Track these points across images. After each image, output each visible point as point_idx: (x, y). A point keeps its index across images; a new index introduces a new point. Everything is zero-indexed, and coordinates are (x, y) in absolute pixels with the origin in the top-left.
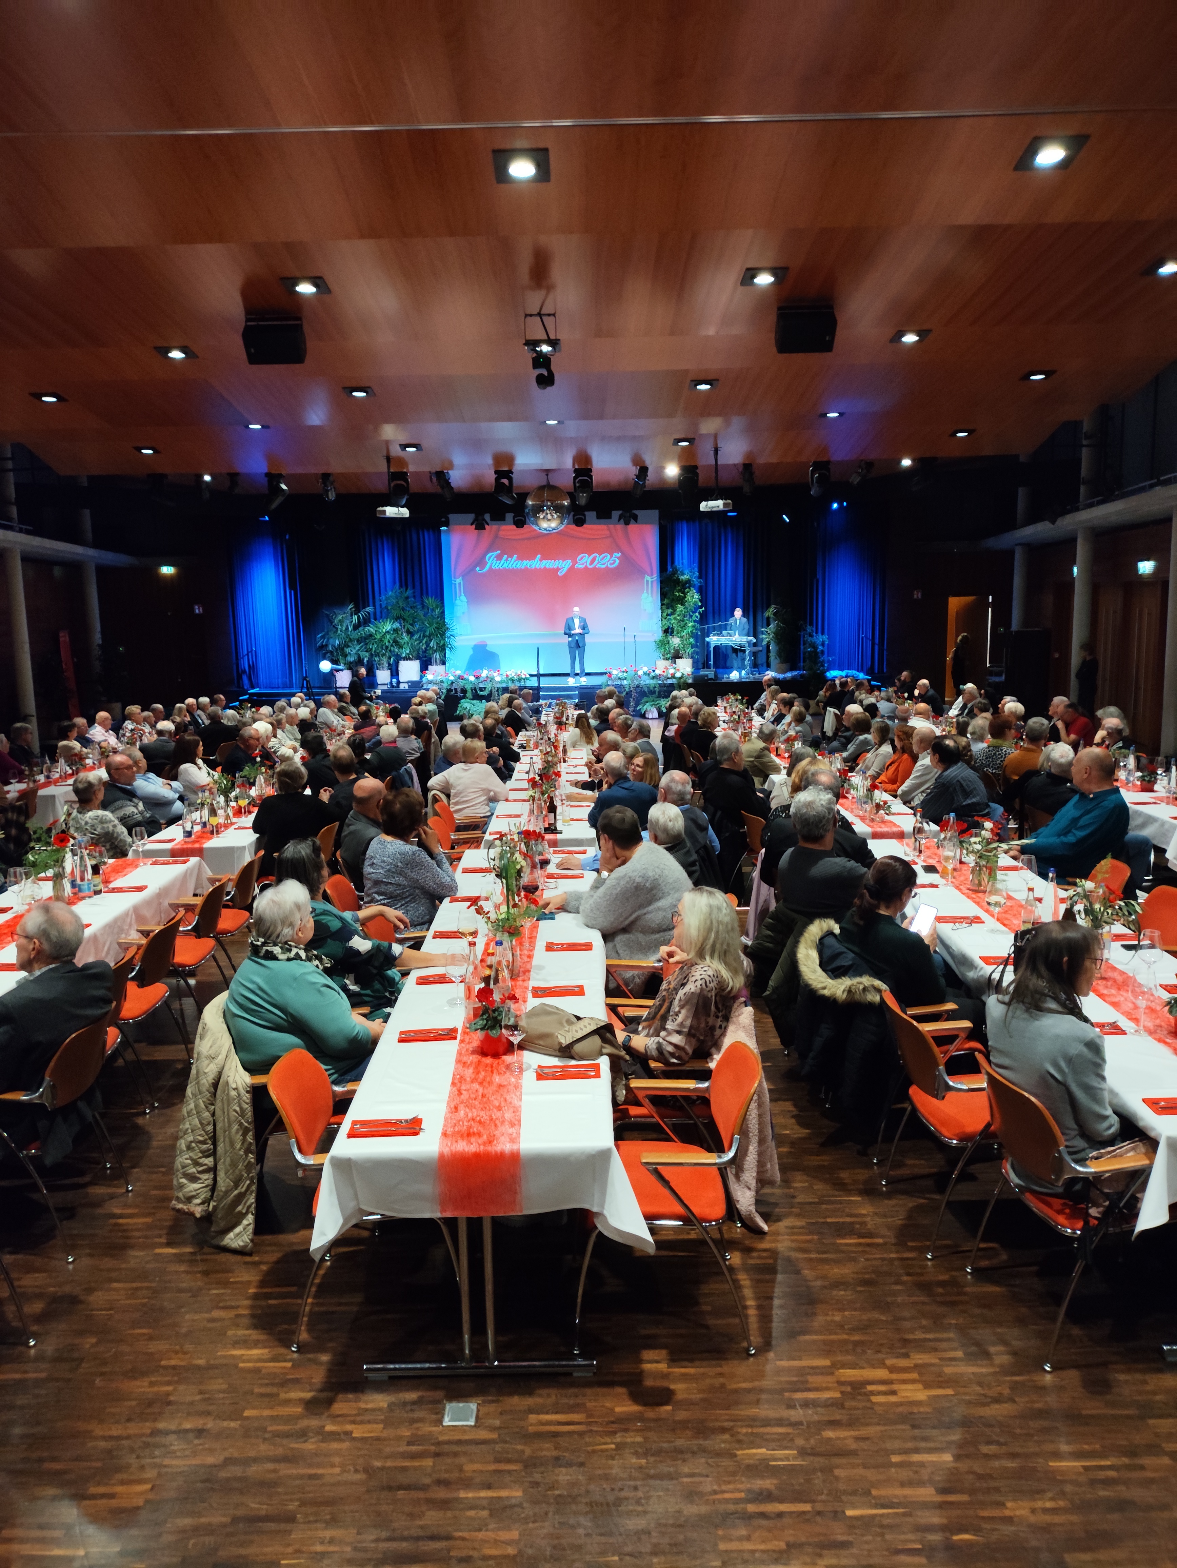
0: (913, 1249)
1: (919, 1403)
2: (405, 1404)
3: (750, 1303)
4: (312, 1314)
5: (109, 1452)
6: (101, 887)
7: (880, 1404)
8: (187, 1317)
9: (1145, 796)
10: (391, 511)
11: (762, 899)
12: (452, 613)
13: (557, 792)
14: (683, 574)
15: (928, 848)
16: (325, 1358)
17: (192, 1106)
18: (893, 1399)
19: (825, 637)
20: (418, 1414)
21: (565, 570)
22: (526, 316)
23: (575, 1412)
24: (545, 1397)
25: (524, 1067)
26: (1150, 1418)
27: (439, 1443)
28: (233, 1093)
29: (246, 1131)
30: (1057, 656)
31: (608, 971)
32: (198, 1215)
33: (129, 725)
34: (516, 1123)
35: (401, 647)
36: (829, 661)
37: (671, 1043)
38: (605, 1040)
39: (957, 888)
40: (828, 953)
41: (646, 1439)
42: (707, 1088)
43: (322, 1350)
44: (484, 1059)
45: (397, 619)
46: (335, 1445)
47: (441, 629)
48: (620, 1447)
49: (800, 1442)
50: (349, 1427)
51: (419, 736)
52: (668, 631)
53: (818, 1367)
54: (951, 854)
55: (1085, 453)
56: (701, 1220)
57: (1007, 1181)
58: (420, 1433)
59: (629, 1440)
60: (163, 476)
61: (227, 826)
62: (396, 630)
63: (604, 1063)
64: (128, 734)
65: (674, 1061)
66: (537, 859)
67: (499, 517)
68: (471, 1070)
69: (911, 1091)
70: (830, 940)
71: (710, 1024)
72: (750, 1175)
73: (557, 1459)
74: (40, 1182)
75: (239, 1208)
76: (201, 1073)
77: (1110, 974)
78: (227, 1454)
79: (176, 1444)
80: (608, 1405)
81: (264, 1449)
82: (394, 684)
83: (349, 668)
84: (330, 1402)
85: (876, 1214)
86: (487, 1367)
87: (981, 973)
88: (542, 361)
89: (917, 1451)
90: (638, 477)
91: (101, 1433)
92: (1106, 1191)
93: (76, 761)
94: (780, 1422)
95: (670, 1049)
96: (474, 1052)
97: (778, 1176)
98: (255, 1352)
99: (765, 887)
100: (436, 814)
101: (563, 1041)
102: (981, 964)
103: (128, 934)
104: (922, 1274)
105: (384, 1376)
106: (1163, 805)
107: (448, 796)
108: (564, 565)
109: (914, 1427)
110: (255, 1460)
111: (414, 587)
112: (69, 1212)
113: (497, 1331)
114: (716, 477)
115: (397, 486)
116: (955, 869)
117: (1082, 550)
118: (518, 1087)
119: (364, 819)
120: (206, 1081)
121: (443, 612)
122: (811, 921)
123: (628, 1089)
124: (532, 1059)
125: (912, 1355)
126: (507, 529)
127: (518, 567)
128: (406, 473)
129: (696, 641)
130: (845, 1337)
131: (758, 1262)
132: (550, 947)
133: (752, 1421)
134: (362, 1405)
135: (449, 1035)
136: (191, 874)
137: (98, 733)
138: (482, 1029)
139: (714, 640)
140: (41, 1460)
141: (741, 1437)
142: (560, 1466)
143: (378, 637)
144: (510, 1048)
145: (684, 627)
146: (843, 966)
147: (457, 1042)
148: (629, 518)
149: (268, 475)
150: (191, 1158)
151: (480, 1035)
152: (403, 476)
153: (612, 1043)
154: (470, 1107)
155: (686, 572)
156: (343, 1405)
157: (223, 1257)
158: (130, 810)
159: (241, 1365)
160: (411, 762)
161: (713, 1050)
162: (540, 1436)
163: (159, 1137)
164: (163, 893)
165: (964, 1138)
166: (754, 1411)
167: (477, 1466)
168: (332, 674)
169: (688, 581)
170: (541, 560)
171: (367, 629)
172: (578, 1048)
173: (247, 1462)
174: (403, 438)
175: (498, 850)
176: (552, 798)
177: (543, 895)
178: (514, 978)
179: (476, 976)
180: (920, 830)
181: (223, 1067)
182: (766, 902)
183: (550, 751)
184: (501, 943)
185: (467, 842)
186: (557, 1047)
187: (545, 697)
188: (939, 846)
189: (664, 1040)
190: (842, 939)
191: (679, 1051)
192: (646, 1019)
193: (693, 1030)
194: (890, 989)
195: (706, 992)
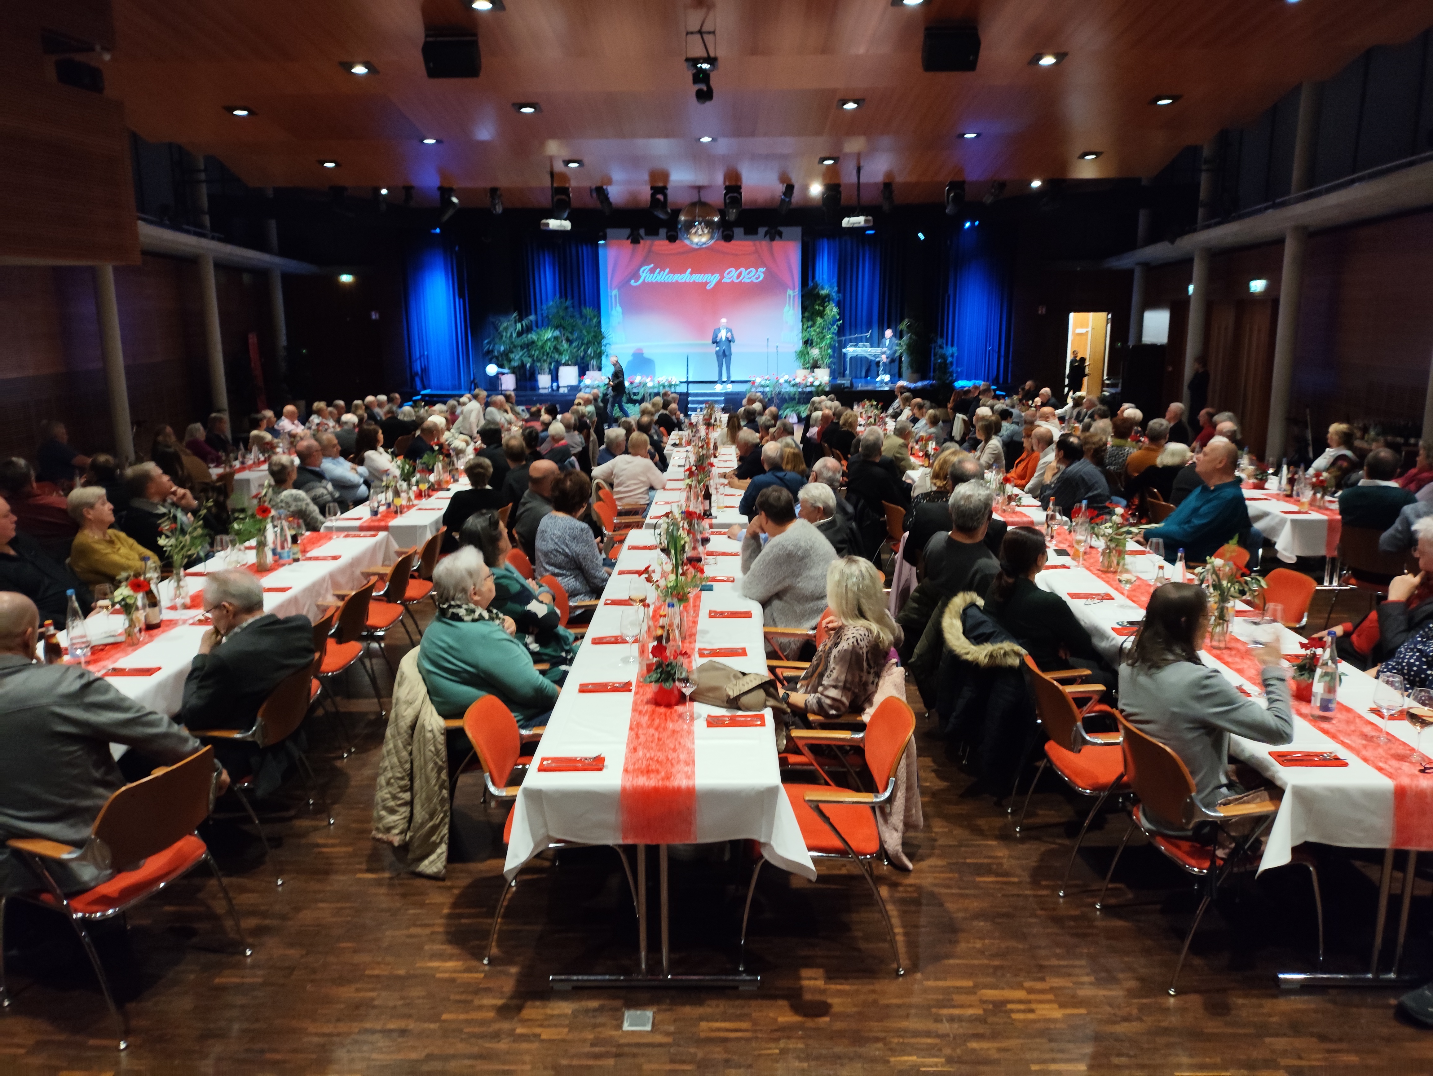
0: (1047, 887)
1: (1055, 1021)
2: (587, 1011)
3: (898, 930)
4: (500, 931)
5: (323, 1046)
6: (299, 556)
7: (1020, 1021)
8: (388, 933)
9: (1257, 493)
10: (554, 224)
11: (903, 578)
12: (608, 323)
13: (711, 482)
14: (823, 289)
15: (1059, 534)
16: (514, 970)
17: (391, 746)
18: (1031, 1016)
19: (955, 349)
20: (599, 1020)
21: (713, 284)
22: (688, 33)
23: (741, 1021)
24: (712, 1007)
25: (695, 716)
26: (1266, 1036)
27: (619, 1046)
28: (429, 735)
29: (440, 770)
30: (1170, 369)
31: (765, 637)
32: (396, 844)
33: (315, 419)
34: (690, 762)
35: (561, 354)
36: (957, 372)
37: (828, 697)
38: (768, 694)
39: (1088, 569)
40: (970, 622)
41: (807, 1045)
42: (862, 738)
43: (511, 963)
44: (658, 709)
45: (557, 327)
46: (525, 1046)
47: (598, 337)
48: (783, 1052)
49: (947, 1051)
50: (538, 1030)
51: (580, 432)
52: (808, 343)
53: (961, 988)
54: (1083, 538)
55: (1204, 177)
56: (857, 854)
57: (1137, 827)
58: (602, 1036)
59: (791, 1046)
60: (344, 189)
61: (409, 507)
62: (556, 338)
63: (768, 714)
64: (314, 427)
65: (834, 712)
66: (699, 537)
67: (653, 232)
68: (646, 718)
69: (1046, 747)
70: (973, 611)
71: (863, 679)
72: (897, 818)
73: (727, 1061)
74: (252, 813)
75: (434, 838)
76: (400, 716)
77: (1233, 645)
78: (427, 1051)
79: (382, 1042)
80: (772, 1015)
81: (461, 1047)
82: (555, 388)
83: (513, 372)
84: (519, 1009)
85: (1010, 856)
86: (660, 980)
87: (1113, 643)
88: (702, 77)
89: (1054, 1061)
90: (785, 194)
91: (314, 1030)
92: (1233, 834)
93: (268, 448)
94: (928, 1034)
95: (828, 702)
96: (648, 703)
97: (921, 822)
98: (450, 964)
99: (907, 565)
100: (599, 499)
101: (731, 693)
102: (1113, 634)
103: (324, 597)
104: (1055, 909)
105: (567, 987)
106: (1274, 501)
107: (612, 485)
108: (712, 279)
109: (1051, 1041)
110: (454, 1057)
111: (573, 298)
112: (277, 842)
113: (672, 949)
114: (858, 195)
115: (559, 200)
116: (1085, 553)
117: (1198, 269)
118: (690, 733)
119: (537, 497)
120: (405, 723)
121: (599, 322)
122: (955, 594)
123: (789, 738)
124: (702, 710)
125: (1048, 979)
126: (661, 244)
127: (670, 280)
128: (568, 189)
129: (834, 352)
130: (986, 962)
131: (904, 895)
132: (714, 614)
133: (903, 1033)
134: (549, 1011)
135: (625, 687)
136: (380, 547)
137: (286, 424)
138: (657, 681)
139: (851, 351)
140: (262, 1051)
141: (893, 1046)
142: (730, 1067)
143: (540, 343)
144: (682, 699)
145: (823, 338)
146: (985, 634)
147: (632, 694)
148: (774, 235)
149: (440, 188)
150: (390, 793)
151: (654, 687)
152: (565, 191)
153: (775, 696)
154: (649, 749)
155: (826, 287)
156: (532, 1011)
157: (418, 882)
158: (320, 491)
159: (438, 975)
160: (574, 455)
161: (866, 705)
162: (710, 1040)
163: (357, 777)
164: (355, 563)
165: (1097, 788)
166: (905, 1024)
167: (654, 1066)
168: (497, 377)
169: (828, 296)
170: (691, 274)
171: (529, 336)
172: (744, 700)
173: (446, 1058)
174: (566, 154)
175: (665, 526)
176: (707, 487)
177: (706, 568)
178: (683, 639)
179: (649, 636)
180: (1053, 518)
181: (419, 712)
182: (908, 582)
183: (702, 447)
184: (673, 606)
185: (629, 526)
186: (726, 699)
187: (694, 402)
188: (1070, 532)
189: (822, 694)
190: (985, 611)
191: (836, 704)
192: (805, 678)
193: (848, 685)
194: (1030, 654)
195: (858, 649)
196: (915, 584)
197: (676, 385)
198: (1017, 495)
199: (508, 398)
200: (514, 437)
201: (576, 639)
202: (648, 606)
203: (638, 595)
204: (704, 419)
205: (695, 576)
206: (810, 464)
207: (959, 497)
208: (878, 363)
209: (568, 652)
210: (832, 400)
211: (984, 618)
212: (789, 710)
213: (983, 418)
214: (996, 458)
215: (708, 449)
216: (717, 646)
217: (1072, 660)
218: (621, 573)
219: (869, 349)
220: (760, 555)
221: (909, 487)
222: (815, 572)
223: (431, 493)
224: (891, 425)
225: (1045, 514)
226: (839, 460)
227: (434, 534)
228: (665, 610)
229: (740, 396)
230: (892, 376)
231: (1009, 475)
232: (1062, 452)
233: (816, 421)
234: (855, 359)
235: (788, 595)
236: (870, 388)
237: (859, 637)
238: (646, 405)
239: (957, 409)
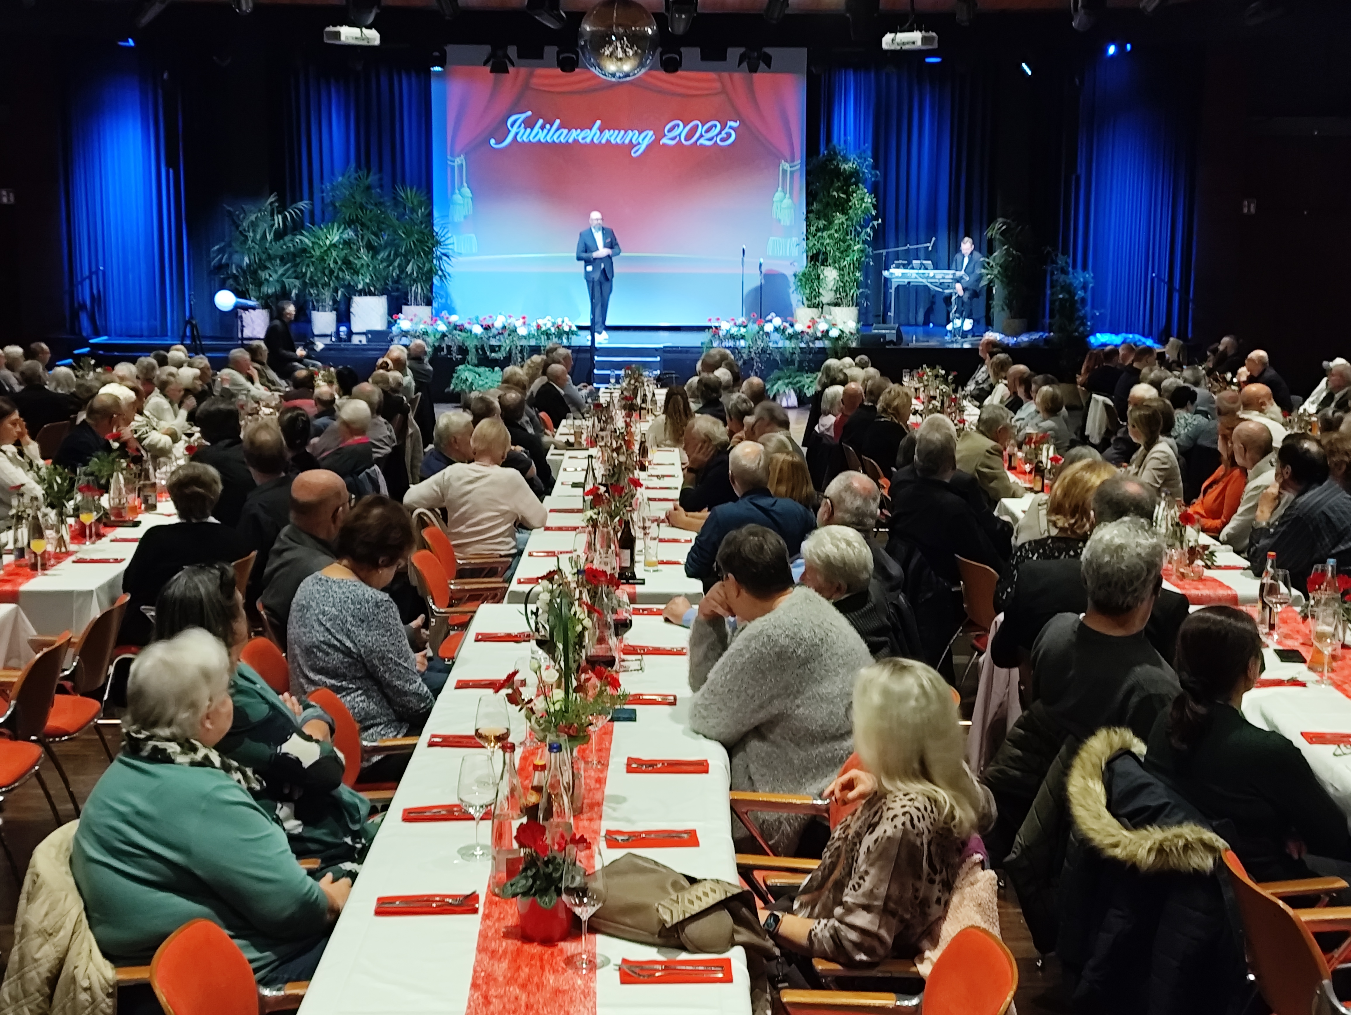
10: (348, 34)
11: (995, 700)
12: (445, 216)
13: (635, 516)
14: (846, 160)
15: (1284, 621)
19: (1089, 276)
21: (643, 147)
25: (598, 961)
28: (84, 997)
31: (732, 809)
35: (356, 272)
36: (1094, 316)
37: (852, 927)
38: (738, 920)
39: (1338, 687)
40: (1120, 786)
42: (917, 1008)
44: (526, 947)
45: (349, 223)
47: (426, 243)
51: (389, 418)
52: (817, 258)
54: (1330, 629)
61: (59, 557)
62: (347, 243)
63: (738, 958)
65: (863, 957)
66: (610, 618)
67: (533, 52)
68: (504, 965)
70: (1122, 765)
71: (921, 894)
76: (28, 958)
82: (343, 335)
83: (265, 306)
95: (853, 936)
96: (507, 935)
99: (1001, 676)
100: (423, 544)
101: (667, 917)
107: (444, 519)
108: (640, 140)
111: (380, 170)
116: (1334, 657)
118: (588, 994)
119: (309, 541)
120: (37, 974)
121: (431, 214)
122: (1091, 732)
123: (777, 1006)
124: (611, 949)
126: (546, 74)
127: (562, 140)
129: (866, 276)
132: (637, 766)
135: (466, 905)
138: (524, 894)
139: (897, 274)
143: (318, 253)
144: (574, 928)
145: (846, 250)
146: (1147, 808)
147: (477, 918)
148: (756, 61)
151: (520, 905)
153: (750, 924)
155: (852, 157)
160: (378, 461)
161: (925, 943)
168: (234, 314)
169: (855, 173)
170: (601, 130)
171: (298, 238)
172: (692, 930)
175: (545, 597)
176: (627, 524)
177: (622, 678)
178: (578, 812)
179: (512, 807)
180: (1273, 590)
181: (68, 950)
182: (1003, 708)
183: (617, 450)
184: (559, 749)
185: (479, 597)
186: (657, 929)
187: (604, 365)
188: (1305, 618)
189: (841, 922)
190: (1147, 764)
191: (868, 941)
192: (807, 889)
193: (892, 905)
194: (1233, 848)
195: (912, 837)
196: (1016, 713)
197: (569, 333)
198: (1206, 547)
199: (254, 352)
200: (266, 427)
201: (374, 811)
202: (512, 748)
203: (492, 728)
204: (623, 398)
205: (601, 692)
206: (821, 484)
207: (1100, 548)
208: (948, 299)
209: (356, 836)
210: (862, 366)
211: (1146, 777)
212: (777, 952)
213: (1140, 403)
214: (1167, 478)
215: (630, 454)
216: (641, 826)
217: (1310, 860)
218: (462, 685)
219: (932, 273)
220: (726, 654)
221: (1007, 530)
222: (829, 688)
223: (103, 530)
224: (972, 413)
225: (1257, 583)
226: (875, 478)
227: (107, 608)
228: (544, 757)
229: (687, 354)
230: (976, 322)
231: (1190, 510)
232: (1289, 468)
233: (832, 403)
234: (905, 289)
235: (778, 730)
236: (933, 343)
237: (915, 813)
238: (516, 370)
239: (1094, 386)
